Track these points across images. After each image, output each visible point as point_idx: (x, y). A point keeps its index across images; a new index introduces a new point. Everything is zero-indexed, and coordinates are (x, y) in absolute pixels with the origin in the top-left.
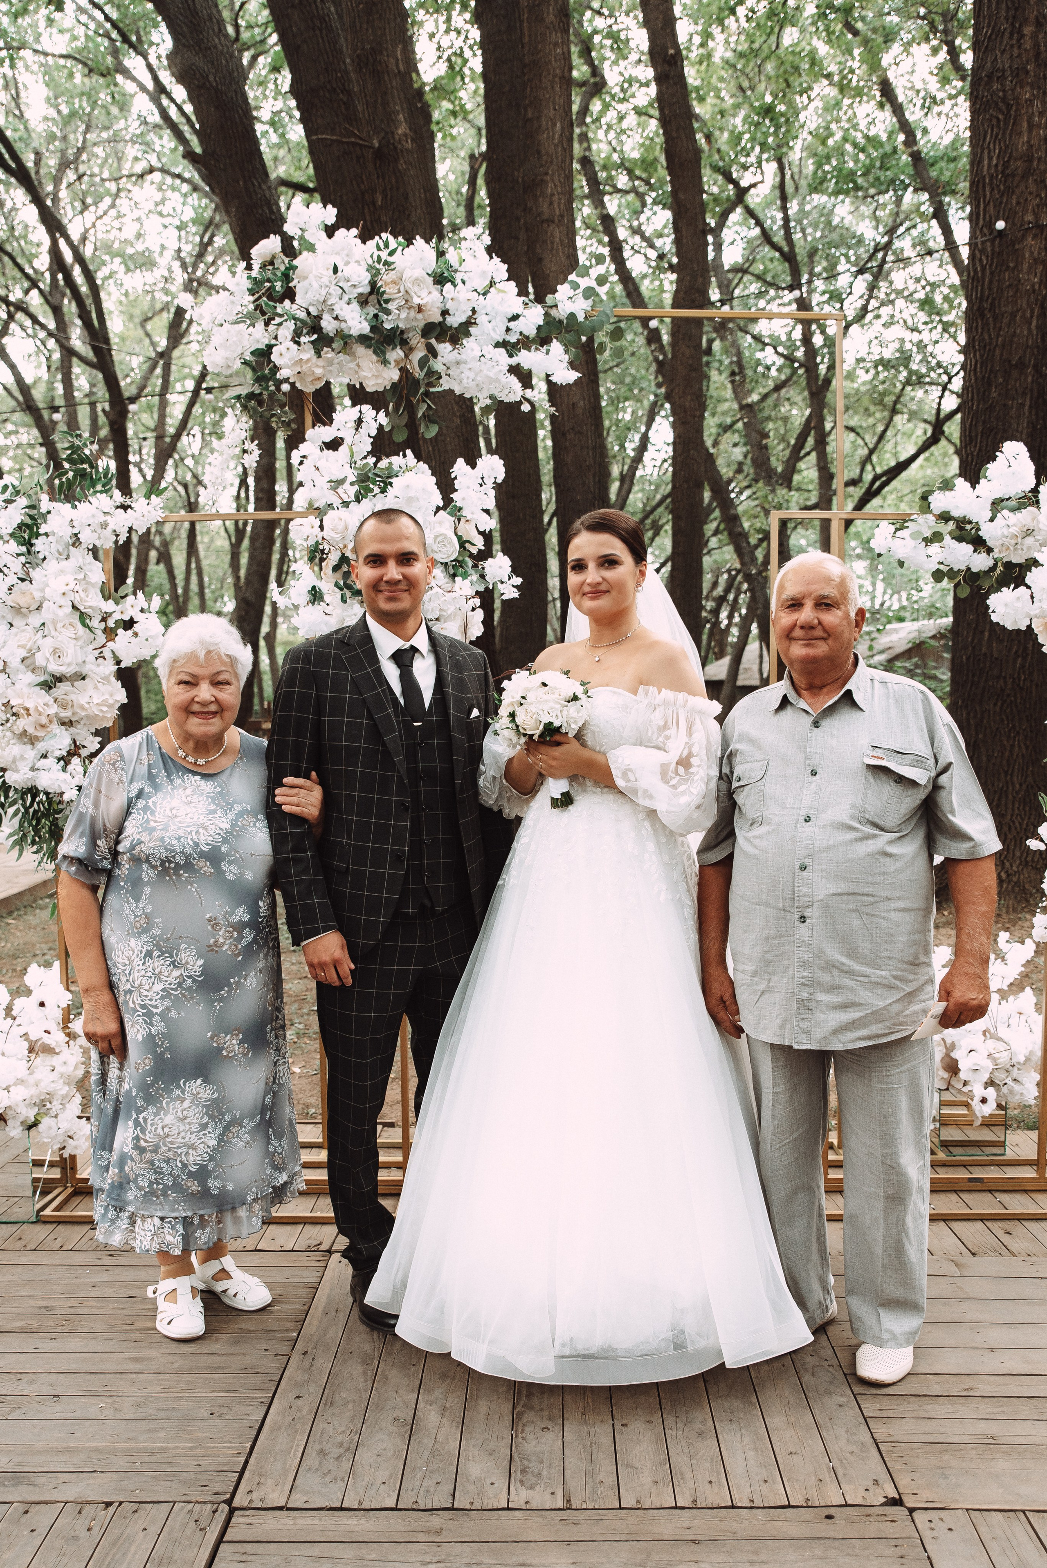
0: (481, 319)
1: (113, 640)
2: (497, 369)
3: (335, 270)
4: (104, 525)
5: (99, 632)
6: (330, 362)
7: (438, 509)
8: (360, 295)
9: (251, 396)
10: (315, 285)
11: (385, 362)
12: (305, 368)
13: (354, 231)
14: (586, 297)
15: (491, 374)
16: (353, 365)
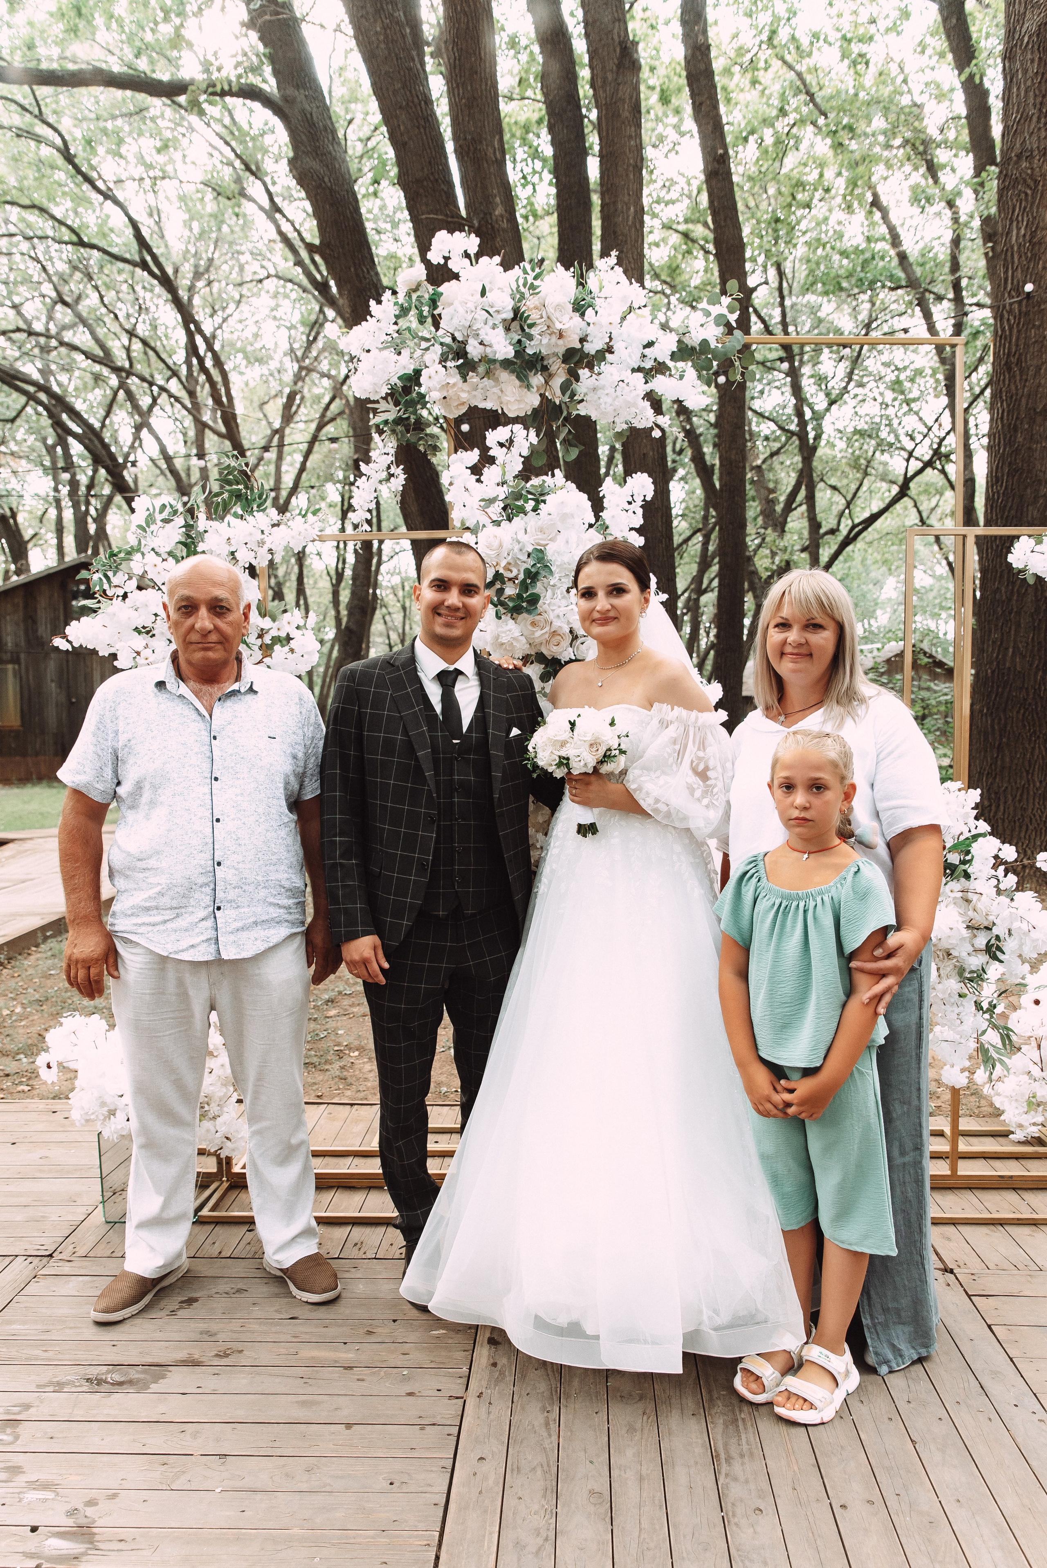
0: (617, 346)
1: (270, 656)
2: (634, 393)
3: (483, 293)
4: (261, 543)
5: (256, 648)
6: (476, 388)
7: (591, 526)
8: (504, 320)
9: (398, 421)
10: (461, 310)
11: (529, 387)
12: (451, 393)
13: (497, 259)
14: (718, 325)
15: (629, 399)
16: (496, 390)
